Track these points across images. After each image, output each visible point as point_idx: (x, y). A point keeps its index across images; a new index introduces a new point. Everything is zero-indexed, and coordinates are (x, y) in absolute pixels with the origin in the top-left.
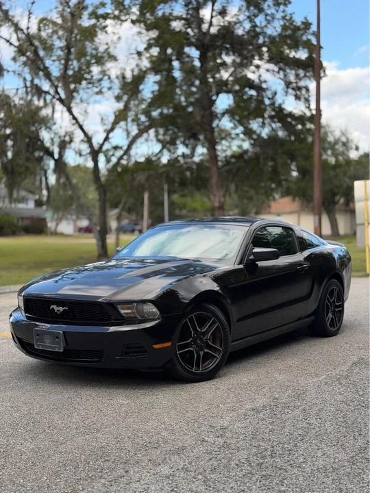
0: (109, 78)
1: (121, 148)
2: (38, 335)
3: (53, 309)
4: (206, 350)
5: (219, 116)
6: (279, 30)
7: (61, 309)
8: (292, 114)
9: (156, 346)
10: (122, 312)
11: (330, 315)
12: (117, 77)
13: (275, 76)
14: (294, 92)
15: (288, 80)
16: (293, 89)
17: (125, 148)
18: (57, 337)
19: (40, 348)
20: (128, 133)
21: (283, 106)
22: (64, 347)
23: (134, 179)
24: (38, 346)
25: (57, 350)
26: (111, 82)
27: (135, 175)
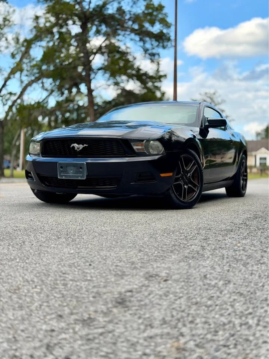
0: (6, 40)
1: (15, 94)
2: (62, 167)
3: (74, 147)
4: (190, 185)
5: (95, 71)
6: (143, 8)
7: (81, 147)
8: (147, 73)
9: (162, 175)
10: (135, 147)
11: (242, 181)
12: (13, 39)
13: (136, 44)
14: (150, 57)
15: (145, 48)
16: (149, 54)
17: (19, 93)
18: (81, 168)
19: (64, 178)
20: (22, 82)
21: (141, 68)
22: (87, 176)
23: (31, 115)
24: (62, 176)
25: (80, 178)
26: (8, 43)
27: (32, 112)
